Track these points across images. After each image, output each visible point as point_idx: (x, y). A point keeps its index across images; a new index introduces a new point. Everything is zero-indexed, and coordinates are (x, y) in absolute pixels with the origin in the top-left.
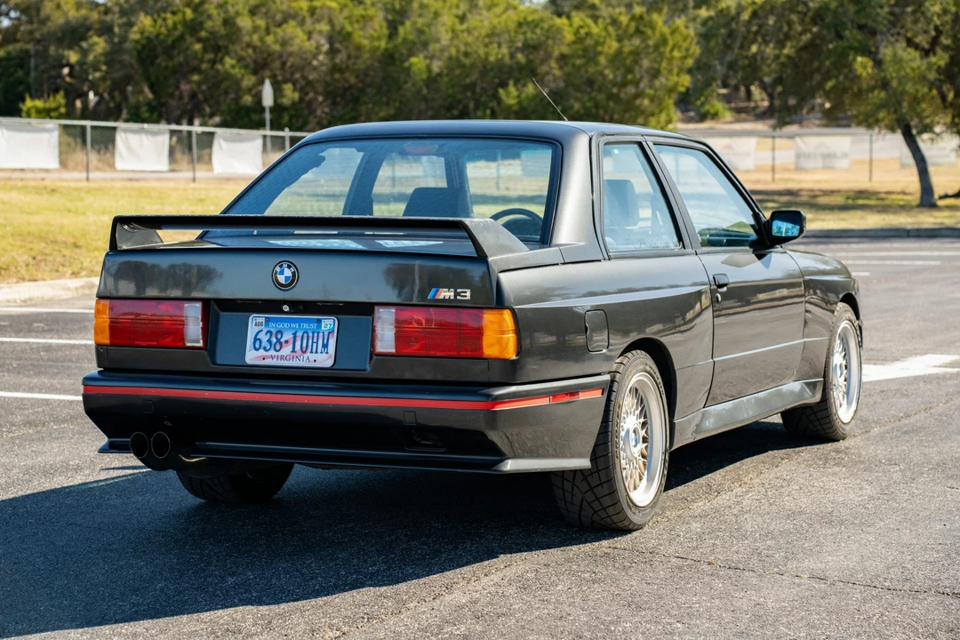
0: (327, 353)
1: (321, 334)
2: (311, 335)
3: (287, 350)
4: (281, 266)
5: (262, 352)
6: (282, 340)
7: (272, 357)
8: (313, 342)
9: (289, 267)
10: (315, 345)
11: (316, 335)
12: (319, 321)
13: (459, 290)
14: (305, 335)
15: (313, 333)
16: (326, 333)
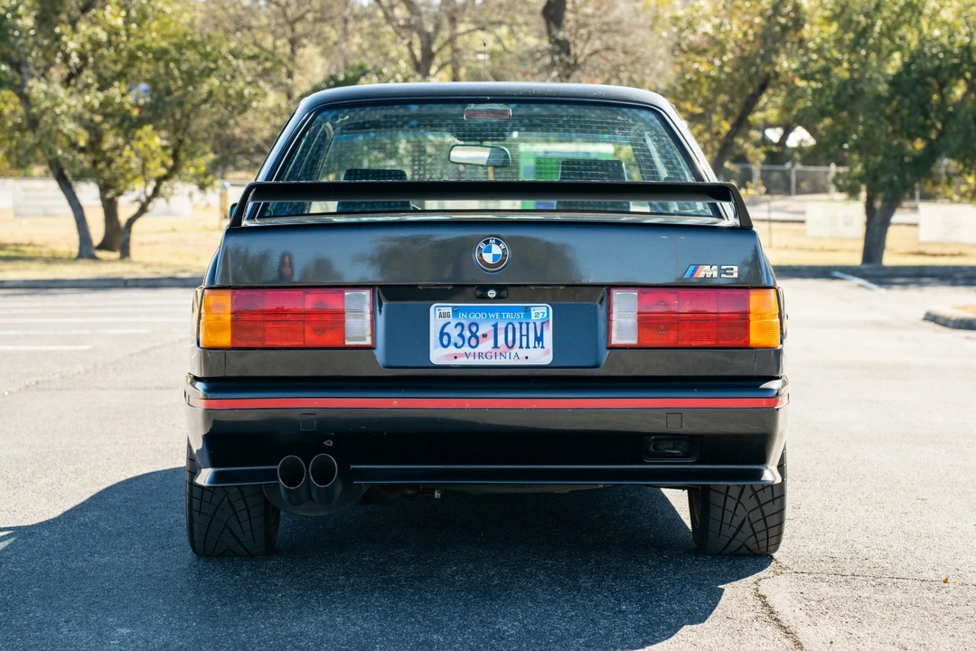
0: (543, 347)
1: (531, 325)
2: (517, 326)
3: (486, 346)
4: (487, 242)
5: (451, 349)
6: (479, 334)
7: (467, 355)
8: (521, 335)
9: (498, 243)
10: (524, 339)
11: (524, 326)
12: (527, 310)
14: (510, 326)
15: (521, 324)
16: (538, 324)
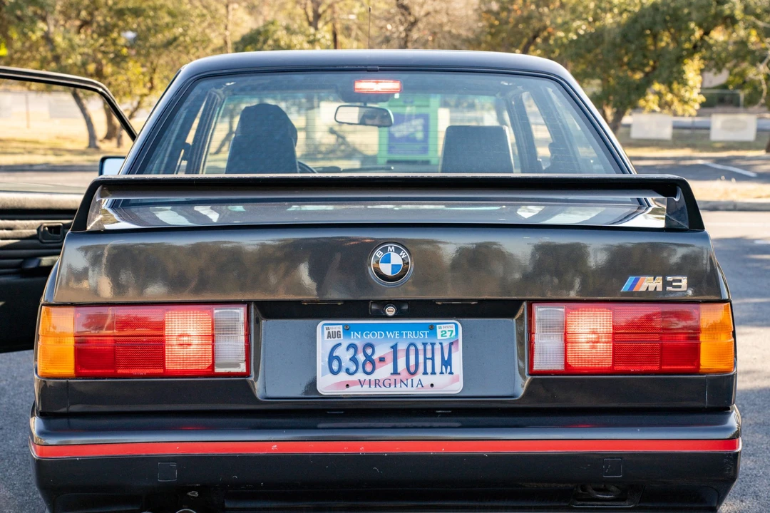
0: (451, 373)
1: (437, 347)
2: (420, 347)
3: (384, 372)
4: (385, 250)
5: (343, 377)
6: (375, 357)
7: (361, 383)
8: (425, 359)
9: (398, 251)
10: (429, 363)
11: (429, 347)
12: (432, 328)
13: (670, 279)
14: (412, 348)
15: (425, 344)
16: (446, 345)
